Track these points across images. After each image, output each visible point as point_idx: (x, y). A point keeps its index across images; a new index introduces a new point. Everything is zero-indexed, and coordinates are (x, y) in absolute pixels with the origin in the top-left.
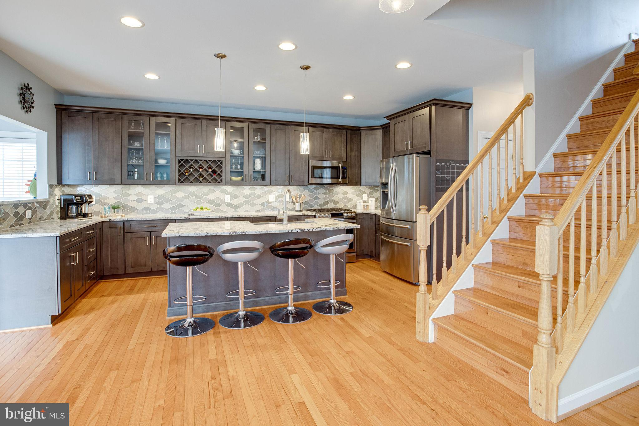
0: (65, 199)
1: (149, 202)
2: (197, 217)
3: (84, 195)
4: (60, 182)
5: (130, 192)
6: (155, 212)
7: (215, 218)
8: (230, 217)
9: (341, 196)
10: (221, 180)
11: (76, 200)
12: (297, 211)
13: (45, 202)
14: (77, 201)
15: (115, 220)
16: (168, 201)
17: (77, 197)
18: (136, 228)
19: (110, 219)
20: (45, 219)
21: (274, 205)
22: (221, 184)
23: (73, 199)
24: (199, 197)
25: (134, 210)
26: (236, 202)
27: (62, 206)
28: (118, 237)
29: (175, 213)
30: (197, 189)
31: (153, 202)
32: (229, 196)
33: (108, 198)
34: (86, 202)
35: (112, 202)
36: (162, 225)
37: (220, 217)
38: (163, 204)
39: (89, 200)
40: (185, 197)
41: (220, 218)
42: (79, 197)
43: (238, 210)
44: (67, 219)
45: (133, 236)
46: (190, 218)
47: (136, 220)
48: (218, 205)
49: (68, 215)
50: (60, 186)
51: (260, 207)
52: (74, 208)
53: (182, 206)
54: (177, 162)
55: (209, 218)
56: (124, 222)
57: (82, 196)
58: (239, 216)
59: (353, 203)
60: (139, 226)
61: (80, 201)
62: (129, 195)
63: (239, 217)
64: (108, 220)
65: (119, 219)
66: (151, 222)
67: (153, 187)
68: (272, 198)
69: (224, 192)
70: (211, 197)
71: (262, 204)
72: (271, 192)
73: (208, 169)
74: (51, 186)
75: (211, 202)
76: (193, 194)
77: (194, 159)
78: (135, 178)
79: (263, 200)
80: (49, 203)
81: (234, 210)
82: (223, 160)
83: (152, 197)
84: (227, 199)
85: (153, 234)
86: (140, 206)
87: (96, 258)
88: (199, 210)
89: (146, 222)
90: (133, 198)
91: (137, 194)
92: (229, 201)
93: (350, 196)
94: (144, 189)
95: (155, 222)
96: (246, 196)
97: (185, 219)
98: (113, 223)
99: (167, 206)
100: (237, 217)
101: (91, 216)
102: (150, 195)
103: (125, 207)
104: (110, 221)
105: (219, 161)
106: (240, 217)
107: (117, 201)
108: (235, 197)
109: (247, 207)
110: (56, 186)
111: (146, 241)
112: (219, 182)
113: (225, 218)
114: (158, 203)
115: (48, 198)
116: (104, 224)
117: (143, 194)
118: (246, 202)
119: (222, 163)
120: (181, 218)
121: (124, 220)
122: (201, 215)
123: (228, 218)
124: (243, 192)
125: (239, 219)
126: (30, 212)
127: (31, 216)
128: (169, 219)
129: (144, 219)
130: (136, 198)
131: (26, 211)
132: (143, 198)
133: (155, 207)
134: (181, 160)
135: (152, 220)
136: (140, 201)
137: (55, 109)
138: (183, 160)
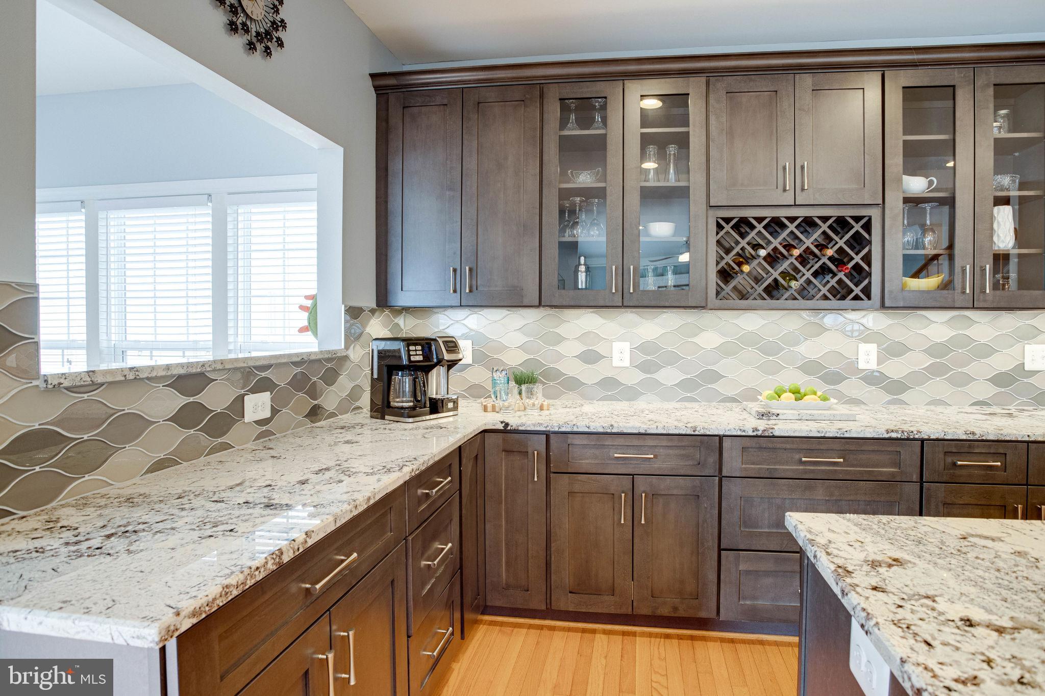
0: (385, 352)
1: (616, 363)
2: (801, 431)
3: (435, 340)
4: (383, 300)
5: (562, 330)
7: (874, 438)
8: (932, 437)
10: (867, 292)
11: (409, 356)
13: (329, 360)
14: (413, 358)
15: (520, 428)
16: (672, 359)
17: (412, 348)
18: (586, 459)
19: (507, 425)
20: (333, 415)
22: (866, 302)
23: (399, 350)
25: (572, 385)
26: (896, 369)
27: (375, 376)
28: (530, 486)
29: (695, 400)
31: (627, 363)
32: (872, 348)
33: (504, 348)
34: (440, 362)
35: (515, 359)
36: (671, 452)
37: (894, 435)
38: (658, 367)
39: (447, 356)
41: (890, 439)
42: (419, 348)
44: (387, 417)
45: (577, 488)
46: (777, 433)
47: (586, 430)
48: (834, 378)
49: (389, 403)
50: (387, 312)
51: (989, 391)
52: (403, 382)
53: (716, 377)
54: (713, 227)
55: (847, 435)
56: (547, 435)
57: (426, 344)
58: (973, 433)
60: (597, 452)
61: (421, 358)
62: (560, 339)
63: (971, 437)
64: (502, 427)
65: (534, 425)
66: (636, 442)
67: (629, 317)
68: (1037, 356)
69: (861, 333)
70: (811, 349)
71: (998, 380)
72: (1031, 335)
73: (816, 251)
74: (354, 313)
75: (810, 367)
77: (770, 213)
78: (580, 287)
79: (1003, 363)
80: (348, 363)
82: (875, 213)
83: (626, 346)
84: (867, 356)
85: (642, 484)
86: (589, 375)
87: (461, 568)
88: (788, 397)
89: (620, 441)
90: (572, 348)
91: (584, 337)
92: (873, 365)
94: (605, 321)
95: (650, 442)
97: (757, 436)
98: (517, 436)
99: (669, 376)
100: (964, 437)
101: (455, 408)
102: (621, 339)
103: (551, 375)
104: (506, 431)
105: (860, 219)
106: (976, 437)
107: (527, 357)
108: (894, 350)
110: (373, 311)
111: (617, 505)
112: (857, 299)
113: (914, 439)
114: (643, 367)
115: (343, 347)
116: (490, 439)
117: (600, 339)
118: (936, 371)
119: (867, 227)
120: (744, 434)
121: (548, 429)
122: (804, 418)
123: (922, 441)
124: (923, 332)
125: (970, 447)
126: (266, 397)
127: (267, 414)
128: (697, 433)
129: (614, 430)
130: (580, 348)
131: (246, 397)
132: (600, 349)
133: (634, 378)
134: (724, 219)
135: (639, 434)
136: (590, 357)
137: (373, 89)
138: (732, 219)
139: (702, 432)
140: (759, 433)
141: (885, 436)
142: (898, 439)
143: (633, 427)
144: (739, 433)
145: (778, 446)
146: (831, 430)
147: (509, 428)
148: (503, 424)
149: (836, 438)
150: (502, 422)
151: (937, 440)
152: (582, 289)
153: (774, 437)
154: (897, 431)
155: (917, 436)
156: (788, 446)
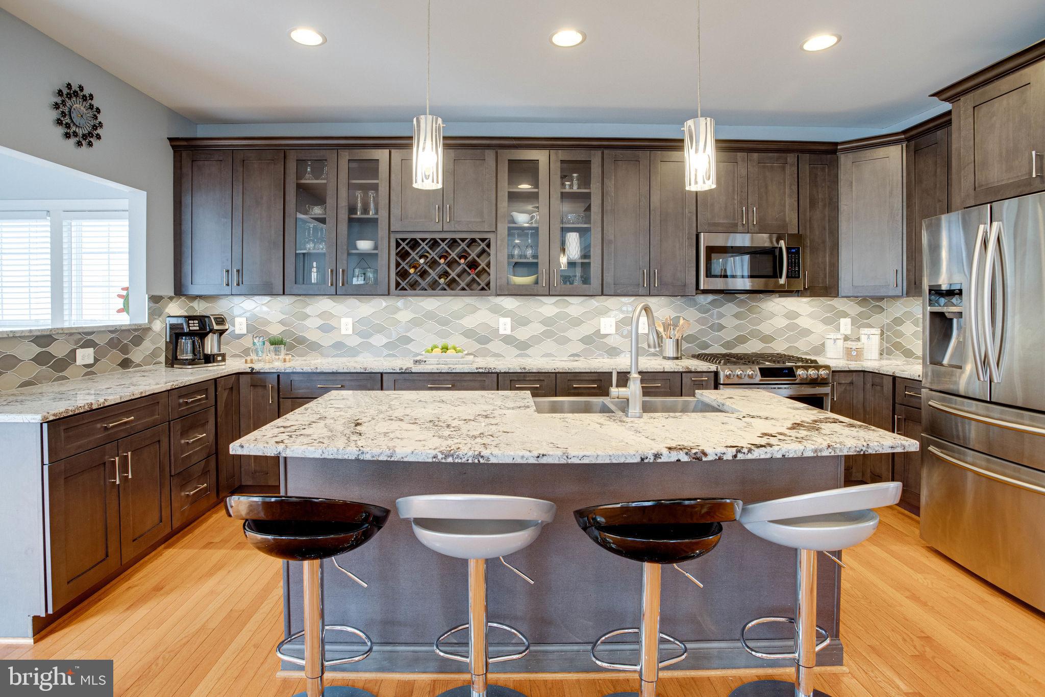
0: (172, 324)
1: (343, 332)
2: (427, 369)
3: (208, 317)
4: (179, 290)
5: (308, 310)
6: (353, 352)
7: (469, 373)
8: (502, 371)
9: (780, 322)
10: (489, 285)
11: (189, 327)
12: (669, 358)
13: (135, 330)
14: (191, 328)
15: (261, 371)
16: (380, 329)
17: (190, 322)
18: (303, 389)
19: (253, 369)
20: (139, 365)
21: (614, 341)
22: (488, 292)
23: (182, 324)
24: (444, 322)
25: (314, 347)
26: (523, 334)
27: (168, 340)
28: (268, 407)
30: (439, 304)
31: (350, 332)
32: (508, 320)
33: (267, 323)
34: (212, 331)
35: (275, 330)
36: (354, 383)
37: (481, 371)
38: (371, 335)
39: (216, 327)
40: (415, 323)
41: (479, 372)
42: (197, 322)
43: (527, 352)
44: (175, 366)
46: (413, 371)
47: (302, 371)
48: (484, 340)
49: (177, 357)
50: (183, 298)
51: (579, 347)
52: (186, 344)
53: (408, 340)
54: (393, 244)
55: (454, 371)
56: (278, 375)
57: (202, 319)
58: (525, 369)
59: (814, 340)
60: (309, 385)
61: (198, 328)
62: (306, 316)
63: (524, 371)
64: (249, 370)
65: (270, 369)
66: (331, 377)
67: (352, 301)
68: (607, 325)
69: (498, 311)
70: (469, 322)
71: (586, 340)
72: (605, 312)
73: (458, 260)
74: (155, 299)
75: (468, 334)
76: (430, 315)
77: (430, 236)
78: (313, 282)
79: (586, 329)
80: (150, 333)
81: (519, 352)
82: (491, 236)
83: (350, 321)
84: (505, 326)
86: (326, 340)
87: (217, 453)
88: (438, 351)
89: (322, 377)
90: (313, 323)
91: (321, 315)
92: (508, 332)
93: (804, 322)
94: (335, 304)
95: (340, 377)
96: (547, 322)
97: (402, 373)
98: (259, 376)
99: (379, 340)
100: (520, 371)
101: (224, 360)
102: (346, 316)
103: (301, 341)
104: (252, 373)
105: (483, 240)
106: (526, 371)
107: (284, 328)
108: (520, 322)
109: (549, 345)
110: (171, 298)
112: (483, 289)
113: (492, 373)
114: (361, 334)
115: (147, 322)
116: (243, 379)
117: (331, 315)
119: (489, 245)
120: (394, 371)
121: (278, 371)
122: (441, 363)
123: (498, 374)
124: (540, 310)
125: (524, 376)
126: (91, 351)
127: (91, 361)
128: (367, 371)
129: (318, 371)
130: (320, 322)
131: (77, 350)
132: (333, 323)
133: (355, 341)
134: (399, 239)
135: (333, 373)
136: (326, 329)
137: (170, 147)
138: (406, 239)
139: (370, 371)
140: (403, 371)
141: (476, 371)
142: (482, 373)
143: (329, 369)
144: (392, 371)
145: (416, 378)
146: (445, 369)
147: (254, 371)
148: (251, 369)
149: (448, 373)
150: (250, 368)
151: (505, 373)
152: (314, 284)
153: (412, 373)
154: (482, 368)
155: (493, 371)
156: (421, 378)
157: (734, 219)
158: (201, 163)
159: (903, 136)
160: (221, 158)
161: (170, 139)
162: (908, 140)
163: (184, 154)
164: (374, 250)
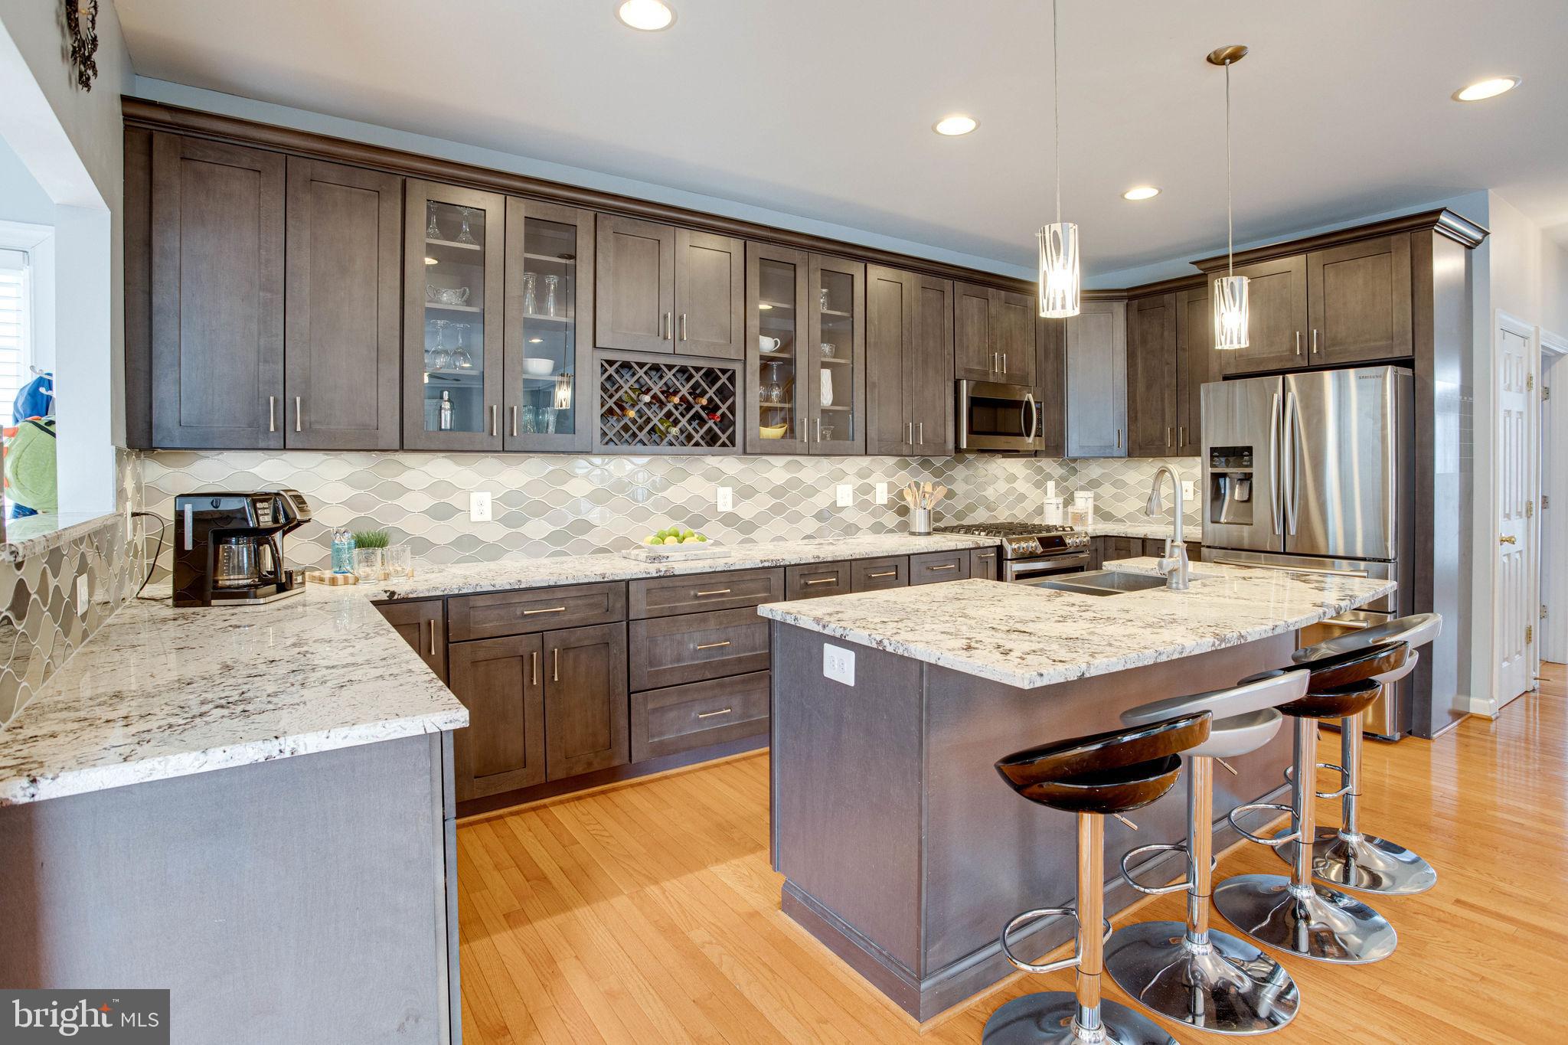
0: (202, 513)
1: (475, 517)
2: (696, 568)
4: (147, 437)
5: (405, 479)
7: (751, 569)
8: (793, 563)
9: (1002, 486)
10: (732, 439)
11: (256, 516)
14: (259, 519)
15: (411, 596)
16: (540, 510)
17: (259, 505)
18: (489, 622)
19: (393, 593)
21: (851, 517)
22: (730, 449)
23: (244, 508)
25: (421, 546)
26: (747, 511)
27: (188, 545)
29: (566, 554)
31: (488, 516)
32: (729, 491)
34: (288, 522)
36: (580, 602)
37: (766, 564)
38: (524, 521)
39: (295, 515)
41: (764, 568)
42: (266, 505)
43: (753, 535)
45: (481, 655)
47: (492, 589)
49: (214, 582)
51: (810, 525)
52: (238, 552)
53: (586, 526)
54: (597, 369)
55: (732, 568)
56: (445, 600)
57: (273, 500)
58: (818, 557)
59: (1029, 506)
60: (502, 612)
61: (269, 519)
62: (403, 490)
63: (817, 560)
64: (385, 597)
65: (428, 590)
67: (489, 463)
68: (844, 495)
69: (715, 477)
70: (677, 494)
71: (820, 516)
72: (840, 476)
74: (118, 458)
77: (650, 360)
78: (443, 427)
79: (821, 501)
81: (742, 537)
82: (738, 368)
83: (487, 498)
84: (725, 499)
85: (552, 640)
86: (441, 533)
88: (671, 541)
89: (529, 597)
90: (417, 502)
91: (434, 488)
92: (729, 508)
93: (1022, 486)
94: (461, 468)
96: (777, 492)
97: (660, 577)
98: (405, 606)
99: (537, 529)
100: (813, 561)
102: (480, 489)
104: (391, 601)
105: (724, 371)
107: (354, 515)
108: (745, 493)
109: (779, 525)
110: (128, 455)
111: (527, 668)
112: (724, 445)
113: (779, 566)
114: (507, 521)
117: (453, 488)
118: (777, 510)
119: (732, 379)
120: (648, 576)
121: (446, 592)
122: (690, 558)
123: (785, 567)
124: (767, 476)
125: (816, 568)
126: (85, 580)
127: (86, 605)
128: (606, 579)
129: (523, 586)
130: (428, 502)
131: (77, 581)
132: (455, 501)
133: (496, 534)
134: (607, 361)
135: (550, 587)
136: (442, 512)
137: (121, 117)
138: (615, 362)
139: (611, 578)
140: (662, 574)
141: (761, 566)
142: (769, 567)
143: (542, 581)
144: (644, 576)
145: (678, 584)
146: (720, 565)
147: (396, 597)
148: (388, 594)
149: (724, 571)
150: (386, 592)
151: (796, 565)
152: (446, 430)
153: (674, 576)
154: (768, 561)
155: (782, 564)
156: (685, 584)
157: (985, 366)
158: (203, 167)
159: (1126, 294)
160: (258, 167)
161: (126, 100)
162: (1130, 298)
163: (159, 141)
164: (551, 375)
